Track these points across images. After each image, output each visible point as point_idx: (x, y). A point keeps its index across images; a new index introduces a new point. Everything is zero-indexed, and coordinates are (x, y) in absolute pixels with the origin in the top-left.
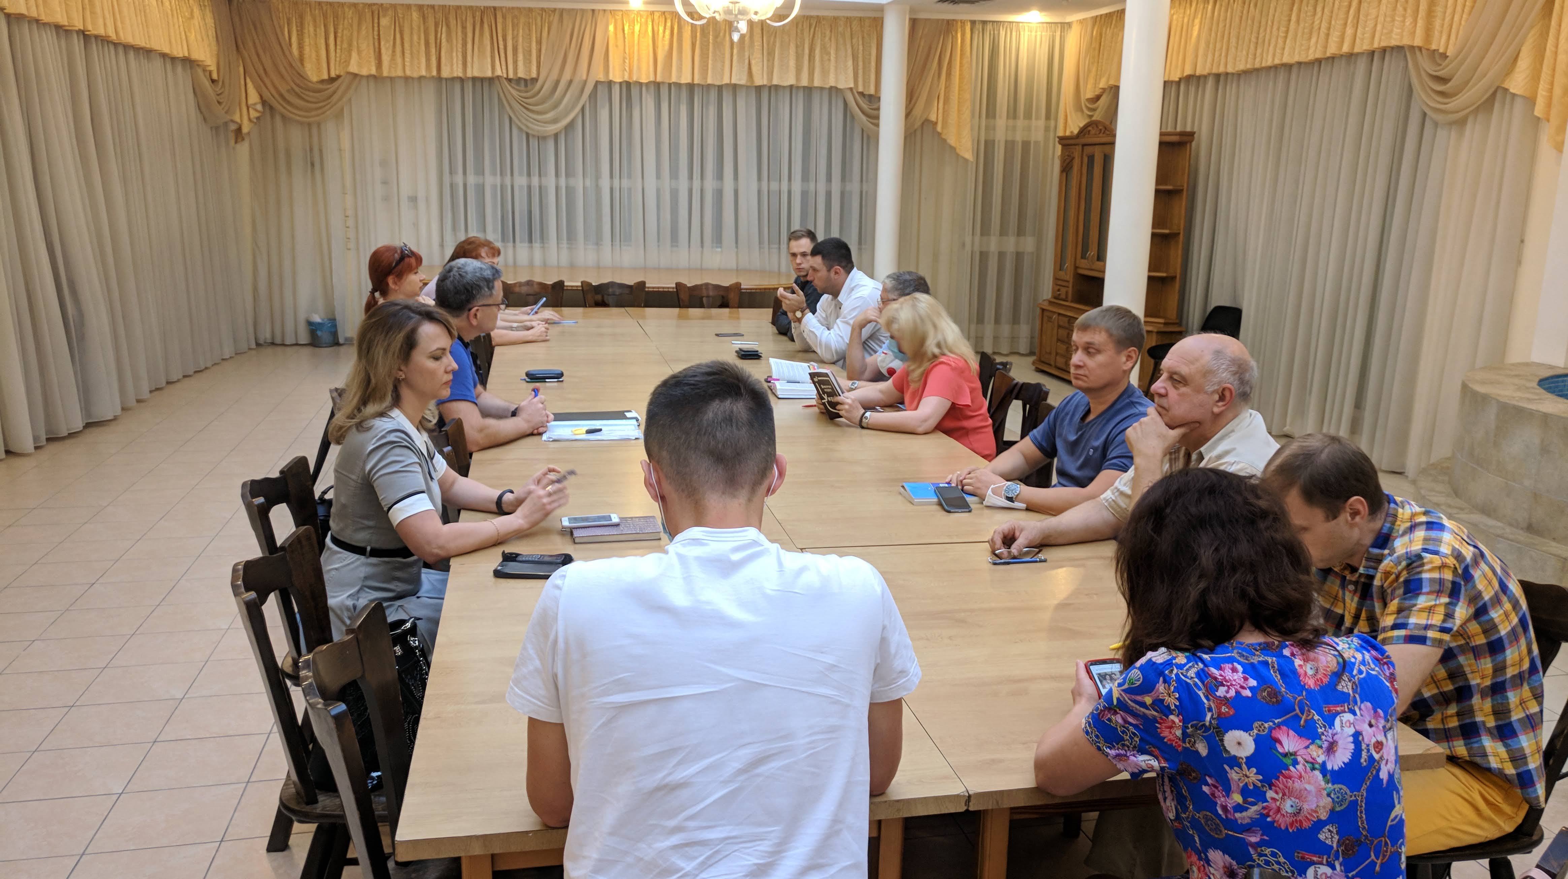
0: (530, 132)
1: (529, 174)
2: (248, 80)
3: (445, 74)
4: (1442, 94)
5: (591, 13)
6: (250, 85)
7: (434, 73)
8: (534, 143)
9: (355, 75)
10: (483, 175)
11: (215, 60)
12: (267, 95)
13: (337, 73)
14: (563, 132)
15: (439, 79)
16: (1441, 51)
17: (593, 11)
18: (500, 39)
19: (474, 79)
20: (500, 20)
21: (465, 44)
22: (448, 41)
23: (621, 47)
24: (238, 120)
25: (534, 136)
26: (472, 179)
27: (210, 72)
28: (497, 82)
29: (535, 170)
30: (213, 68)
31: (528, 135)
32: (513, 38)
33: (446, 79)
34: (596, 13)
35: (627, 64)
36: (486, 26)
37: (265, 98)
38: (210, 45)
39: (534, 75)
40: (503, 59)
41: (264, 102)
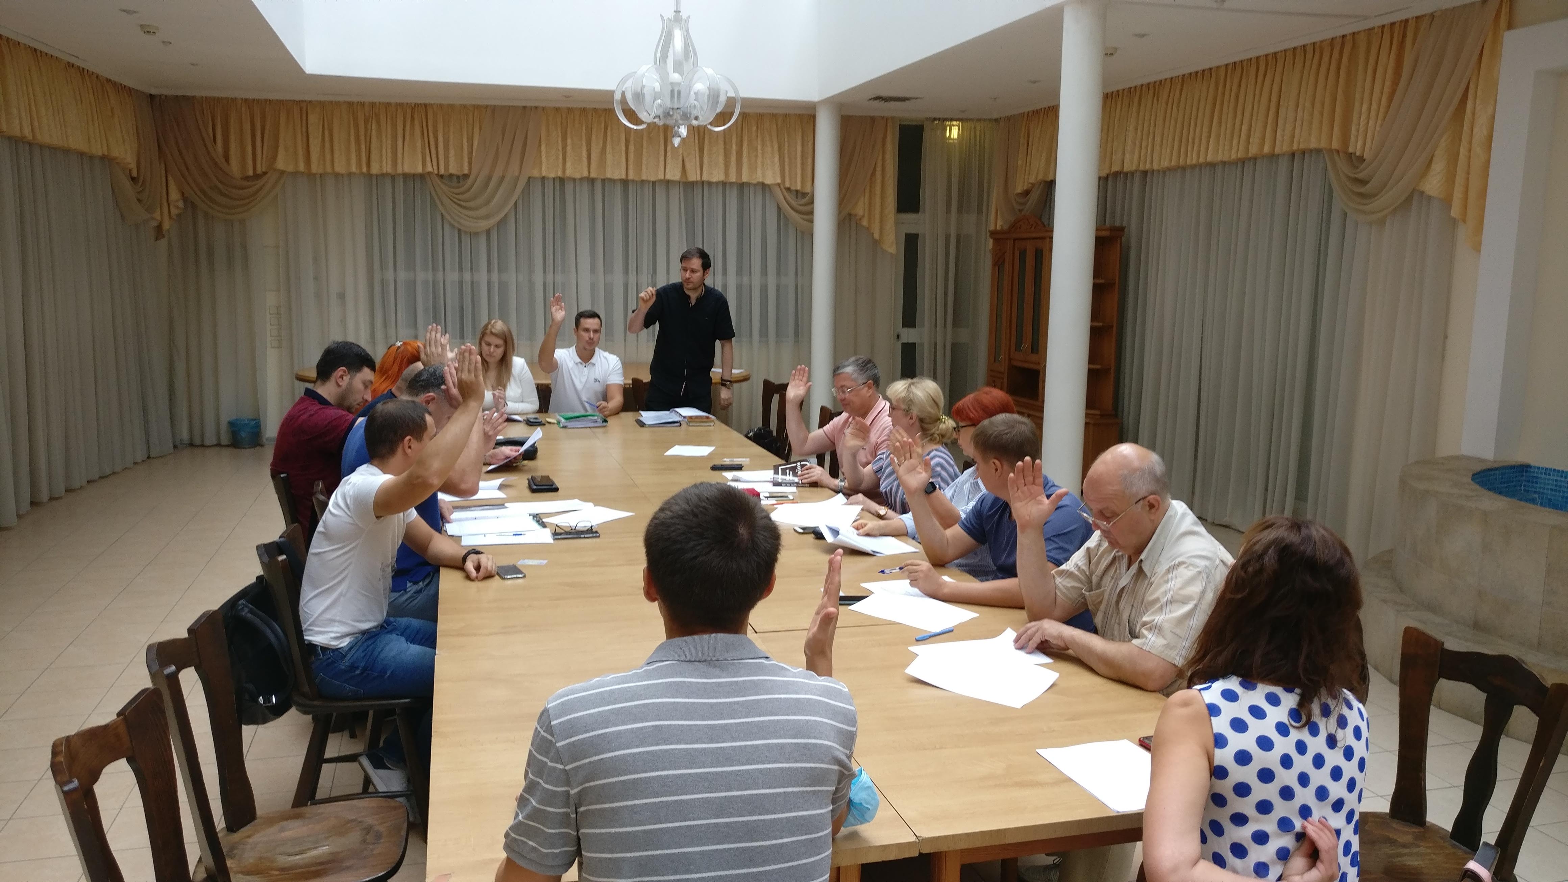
0: (462, 228)
1: (461, 269)
2: (170, 178)
3: (375, 170)
4: (1361, 195)
5: (522, 111)
6: (171, 182)
7: (364, 170)
8: (466, 240)
9: (282, 172)
10: (414, 269)
11: (134, 159)
12: (189, 192)
13: (264, 170)
14: (496, 229)
15: (370, 176)
16: (1358, 154)
17: (525, 107)
18: (431, 135)
19: (405, 176)
20: (431, 117)
21: (395, 141)
22: (378, 137)
23: (554, 144)
24: (159, 218)
25: (466, 232)
26: (402, 275)
27: (130, 171)
28: (428, 179)
29: (467, 265)
30: (133, 166)
31: (459, 230)
32: (444, 136)
33: (377, 176)
34: (529, 109)
35: (560, 161)
36: (416, 122)
37: (187, 195)
38: (130, 145)
39: (466, 172)
40: (434, 156)
41: (186, 200)
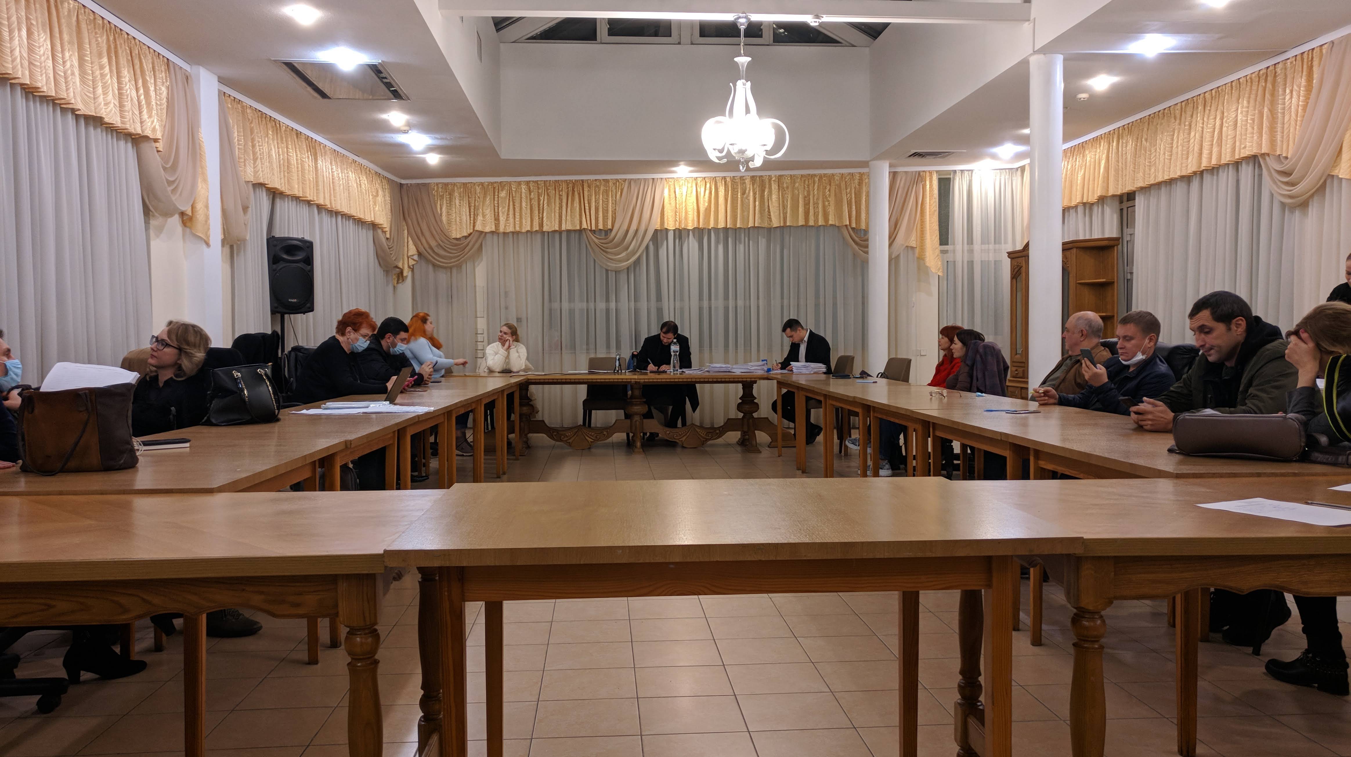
0: (608, 268)
1: (608, 300)
2: (410, 239)
3: (546, 228)
5: (651, 182)
6: (411, 242)
7: (538, 228)
8: (612, 276)
9: (481, 232)
10: (574, 301)
11: (389, 225)
12: (422, 249)
13: (471, 231)
14: (633, 266)
15: (542, 232)
16: (1283, 154)
17: (653, 179)
18: (586, 202)
19: (568, 231)
20: (586, 189)
21: (561, 207)
22: (548, 205)
23: (673, 204)
24: (401, 267)
26: (566, 306)
27: (386, 232)
28: (584, 233)
29: (612, 296)
30: (388, 230)
31: (607, 271)
32: (595, 201)
33: (548, 232)
34: (656, 180)
35: (678, 216)
36: (576, 193)
37: (420, 251)
38: (386, 214)
39: (610, 227)
40: (588, 217)
41: (420, 254)
